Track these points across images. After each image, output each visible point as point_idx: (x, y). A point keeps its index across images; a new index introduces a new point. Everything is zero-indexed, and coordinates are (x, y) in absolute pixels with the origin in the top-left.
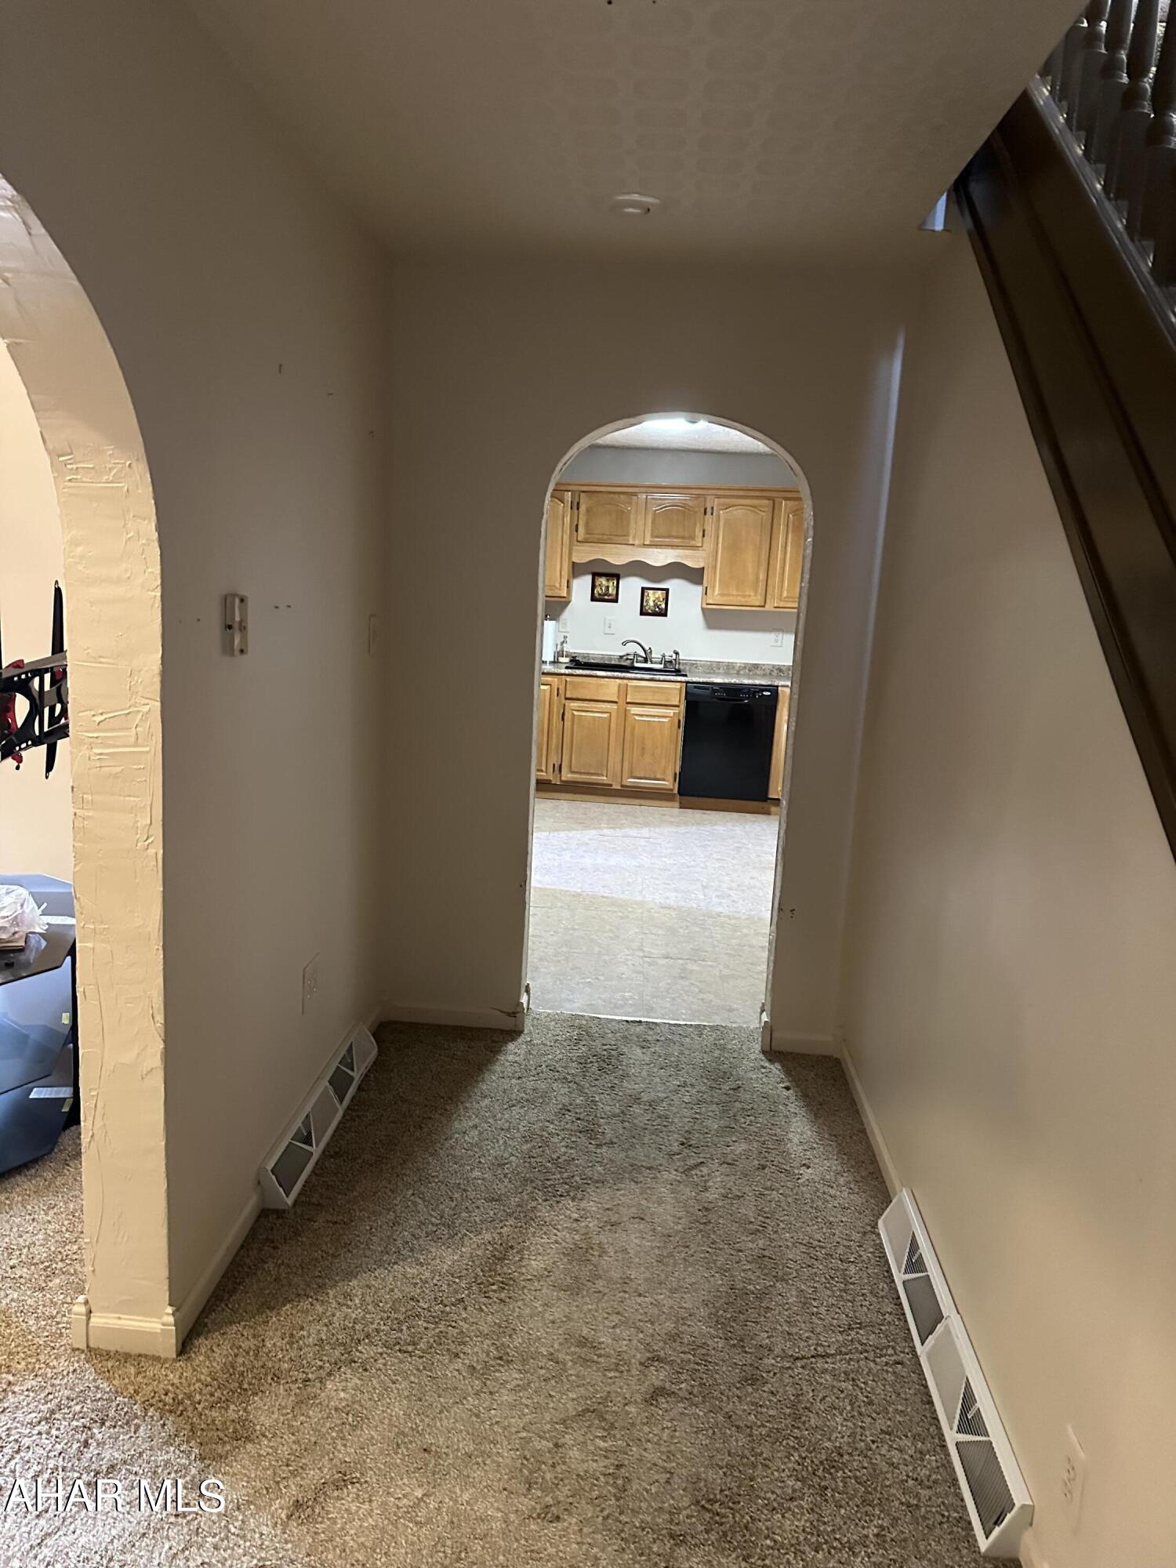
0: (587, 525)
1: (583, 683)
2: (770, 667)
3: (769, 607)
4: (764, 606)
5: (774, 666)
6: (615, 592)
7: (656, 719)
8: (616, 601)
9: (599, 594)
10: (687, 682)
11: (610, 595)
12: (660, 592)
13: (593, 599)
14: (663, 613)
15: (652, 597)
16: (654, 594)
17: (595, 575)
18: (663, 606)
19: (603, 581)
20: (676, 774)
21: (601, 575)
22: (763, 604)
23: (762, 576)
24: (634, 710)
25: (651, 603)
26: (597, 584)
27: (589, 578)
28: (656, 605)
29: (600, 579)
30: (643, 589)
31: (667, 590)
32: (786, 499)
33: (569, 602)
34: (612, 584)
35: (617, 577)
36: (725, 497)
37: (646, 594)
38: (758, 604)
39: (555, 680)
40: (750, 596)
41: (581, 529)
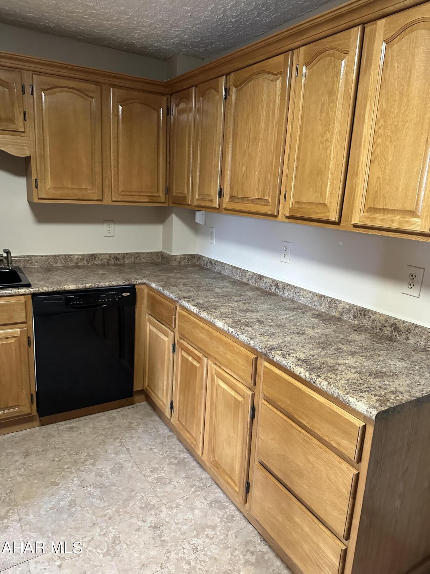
2: (107, 257)
3: (107, 201)
4: (102, 200)
5: (110, 255)
10: (32, 294)
20: (32, 395)
22: (101, 198)
23: (98, 168)
32: (114, 86)
36: (45, 74)
38: (96, 198)
40: (86, 189)
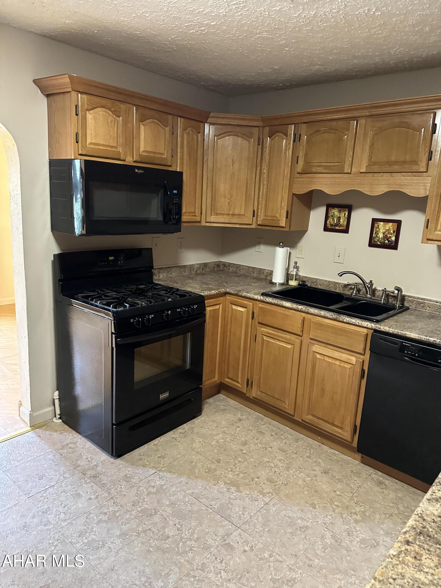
0: (306, 155)
1: (272, 311)
6: (345, 223)
7: (338, 363)
8: (346, 231)
9: (331, 225)
10: (375, 331)
11: (341, 226)
12: (391, 224)
13: (326, 229)
14: (394, 246)
15: (382, 228)
16: (384, 226)
17: (329, 206)
18: (393, 239)
19: (335, 212)
20: (355, 426)
21: (334, 206)
24: (317, 348)
25: (381, 235)
26: (330, 215)
27: (323, 210)
28: (385, 237)
29: (333, 211)
30: (374, 221)
31: (399, 223)
33: (307, 230)
34: (344, 215)
35: (350, 208)
37: (376, 225)
39: (250, 304)
41: (301, 162)
